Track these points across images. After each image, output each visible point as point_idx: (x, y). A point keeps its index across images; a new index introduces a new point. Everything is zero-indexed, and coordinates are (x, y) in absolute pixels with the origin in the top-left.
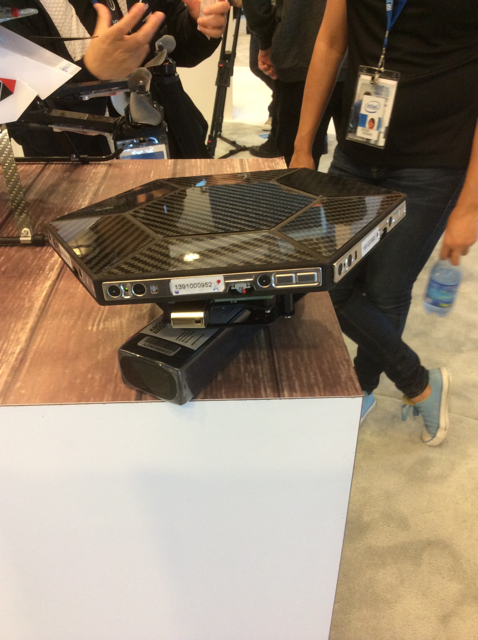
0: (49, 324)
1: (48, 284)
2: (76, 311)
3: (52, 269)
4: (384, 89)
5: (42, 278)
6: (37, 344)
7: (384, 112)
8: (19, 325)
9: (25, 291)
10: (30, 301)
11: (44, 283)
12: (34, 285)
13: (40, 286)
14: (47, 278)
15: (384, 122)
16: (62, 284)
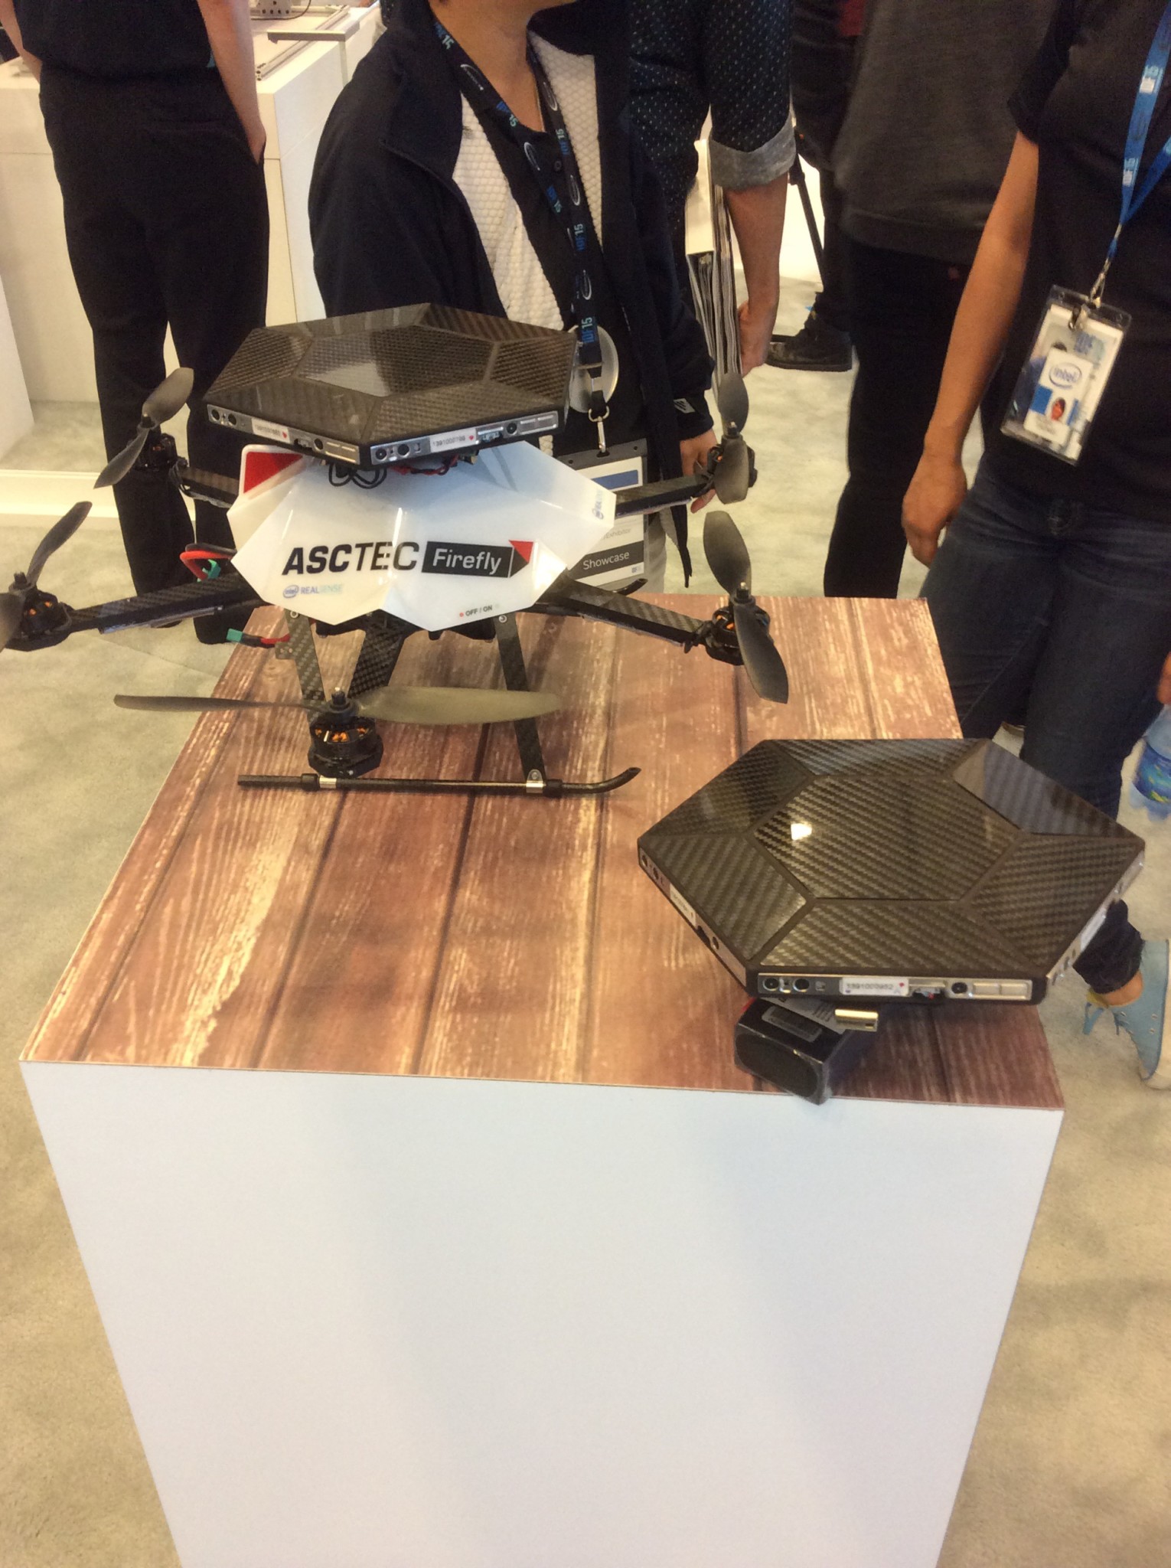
0: (608, 952)
1: (587, 876)
2: (639, 931)
3: (584, 848)
4: (1094, 344)
5: (574, 865)
6: (600, 986)
7: (1088, 390)
8: (567, 953)
9: (557, 889)
10: (569, 908)
11: (580, 875)
12: (567, 878)
13: (576, 879)
14: (581, 866)
15: (1084, 409)
16: (606, 877)
